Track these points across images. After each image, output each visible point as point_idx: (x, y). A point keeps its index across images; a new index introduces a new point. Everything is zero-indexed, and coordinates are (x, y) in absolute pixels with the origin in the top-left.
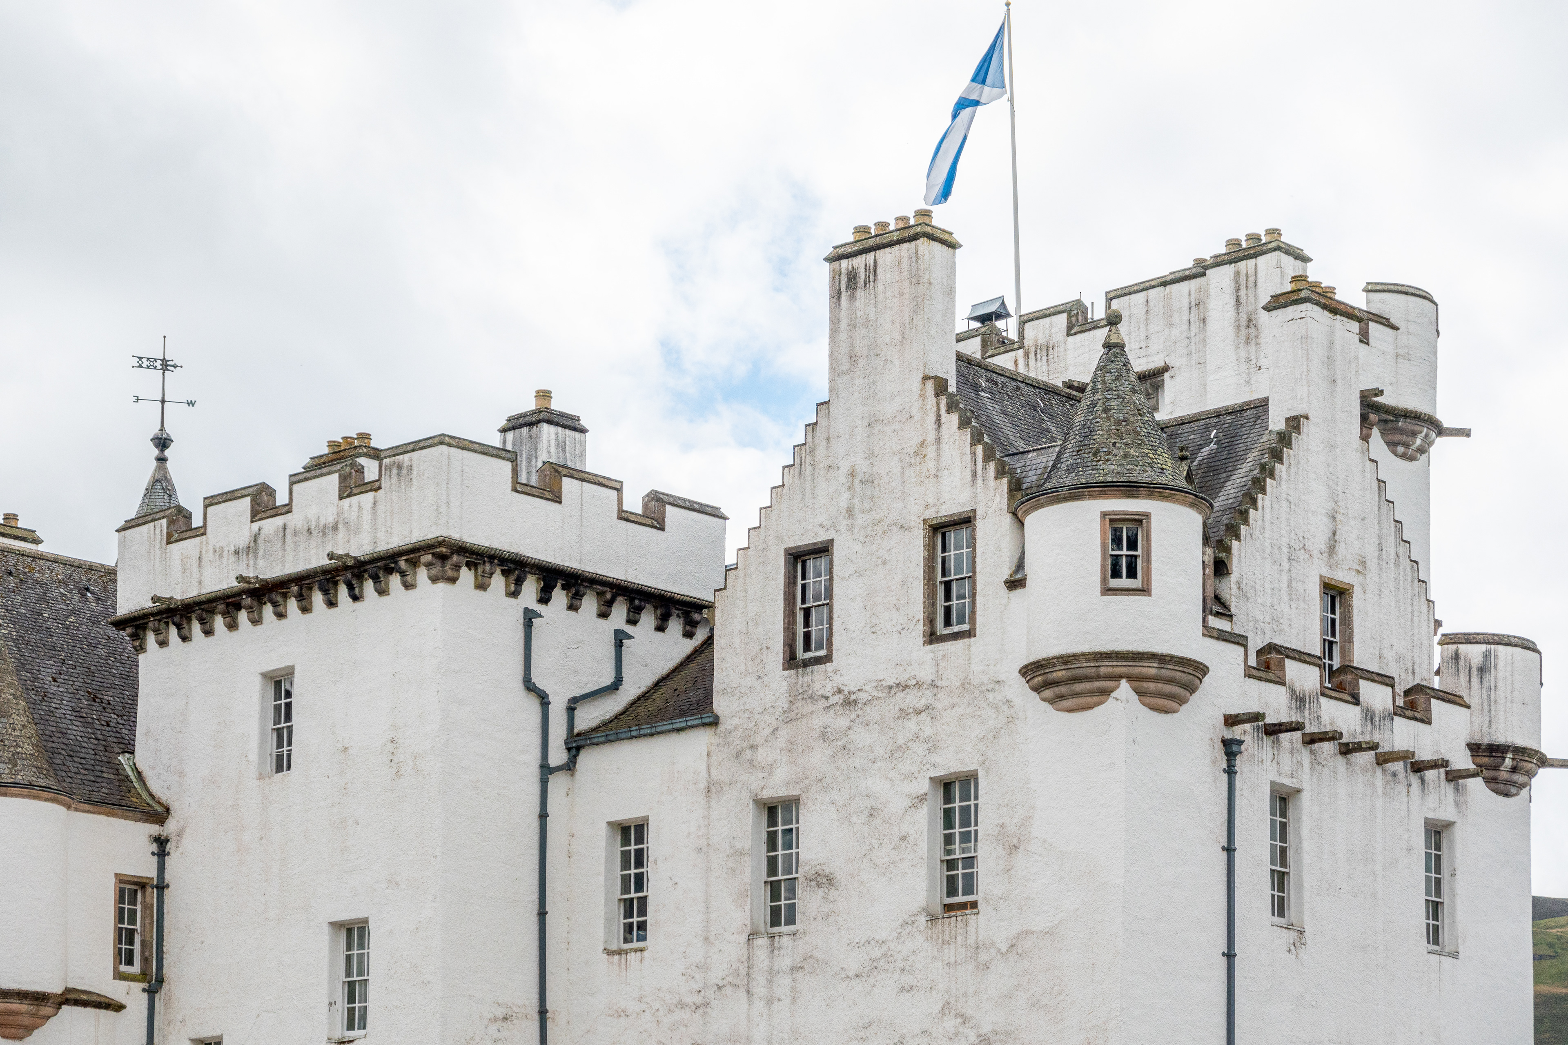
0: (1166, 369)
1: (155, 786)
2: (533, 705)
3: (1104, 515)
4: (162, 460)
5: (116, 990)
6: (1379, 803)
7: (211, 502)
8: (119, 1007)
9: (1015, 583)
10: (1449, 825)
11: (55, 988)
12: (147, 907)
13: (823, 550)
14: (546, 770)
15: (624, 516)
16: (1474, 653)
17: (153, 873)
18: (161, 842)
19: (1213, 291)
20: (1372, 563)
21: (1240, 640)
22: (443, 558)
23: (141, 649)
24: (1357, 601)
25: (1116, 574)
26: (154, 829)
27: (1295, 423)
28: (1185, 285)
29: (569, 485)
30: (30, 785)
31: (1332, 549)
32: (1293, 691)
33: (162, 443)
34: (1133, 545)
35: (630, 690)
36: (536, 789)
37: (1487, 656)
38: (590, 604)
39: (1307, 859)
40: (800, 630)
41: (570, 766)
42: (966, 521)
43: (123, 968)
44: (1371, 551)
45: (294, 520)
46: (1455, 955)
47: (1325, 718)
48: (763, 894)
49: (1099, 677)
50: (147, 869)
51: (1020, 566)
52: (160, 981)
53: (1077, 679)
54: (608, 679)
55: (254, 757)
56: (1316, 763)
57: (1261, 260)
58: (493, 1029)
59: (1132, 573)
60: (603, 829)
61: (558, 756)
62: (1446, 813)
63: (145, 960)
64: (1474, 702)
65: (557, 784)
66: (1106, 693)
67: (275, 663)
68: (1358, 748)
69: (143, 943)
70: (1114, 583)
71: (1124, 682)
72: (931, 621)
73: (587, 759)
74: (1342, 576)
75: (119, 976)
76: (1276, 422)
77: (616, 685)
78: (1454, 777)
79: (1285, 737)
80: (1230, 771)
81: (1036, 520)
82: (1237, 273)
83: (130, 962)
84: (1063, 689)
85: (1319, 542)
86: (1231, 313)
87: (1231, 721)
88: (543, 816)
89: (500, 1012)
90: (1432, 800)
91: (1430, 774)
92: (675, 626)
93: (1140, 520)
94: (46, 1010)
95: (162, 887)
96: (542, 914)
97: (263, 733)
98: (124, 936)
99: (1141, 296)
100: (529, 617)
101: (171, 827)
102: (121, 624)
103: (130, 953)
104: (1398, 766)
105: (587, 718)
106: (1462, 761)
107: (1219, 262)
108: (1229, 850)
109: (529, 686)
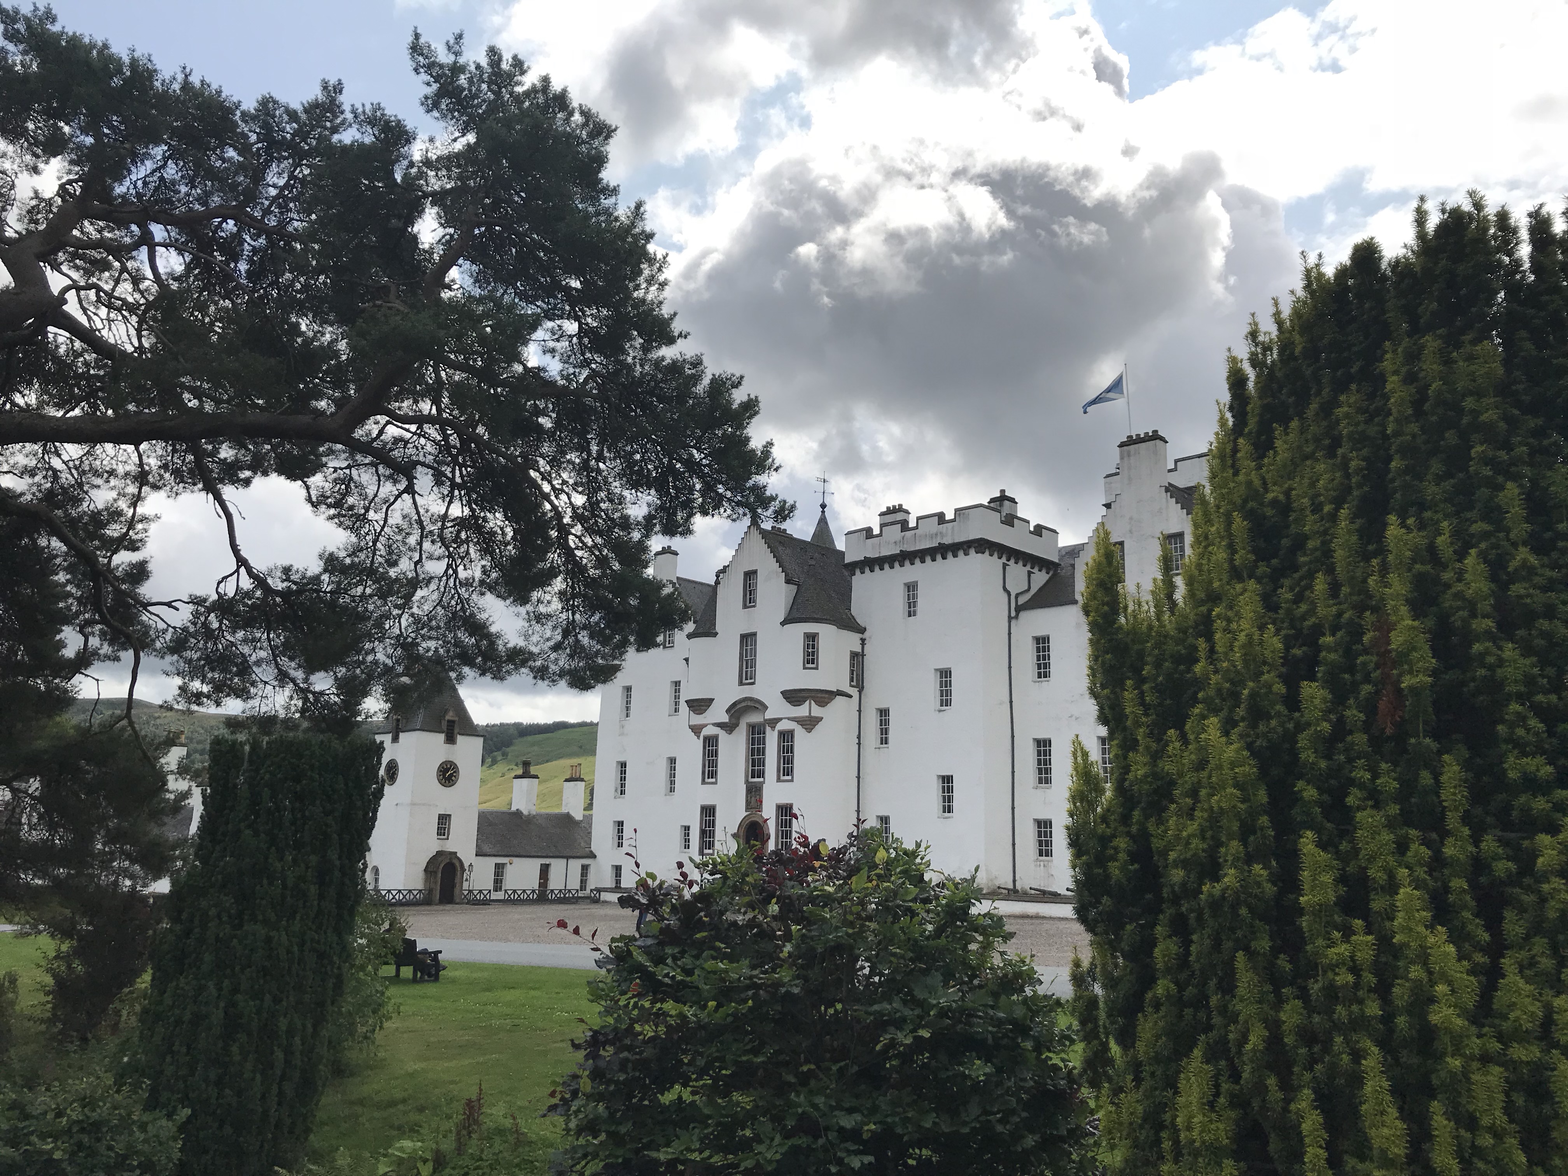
1: (859, 620)
2: (1006, 596)
4: (823, 512)
5: (850, 690)
7: (884, 525)
8: (851, 696)
11: (834, 689)
12: (858, 662)
13: (1118, 544)
14: (1010, 618)
15: (1031, 532)
17: (860, 650)
18: (863, 641)
22: (979, 545)
23: (854, 575)
26: (860, 636)
29: (1014, 521)
30: (828, 620)
33: (823, 506)
35: (1034, 590)
36: (1007, 624)
38: (1021, 563)
41: (1017, 617)
42: (1180, 535)
43: (852, 683)
45: (920, 531)
52: (863, 688)
54: (1026, 588)
55: (900, 611)
58: (995, 707)
60: (1031, 639)
61: (1013, 614)
63: (858, 680)
65: (1013, 622)
67: (909, 579)
69: (858, 674)
73: (1023, 615)
75: (851, 686)
77: (1029, 590)
83: (854, 680)
88: (1009, 633)
92: (1044, 571)
94: (831, 697)
95: (863, 655)
96: (1011, 668)
97: (904, 603)
98: (852, 672)
100: (1005, 565)
101: (866, 635)
102: (846, 566)
103: (854, 677)
105: (1022, 600)
109: (1005, 589)
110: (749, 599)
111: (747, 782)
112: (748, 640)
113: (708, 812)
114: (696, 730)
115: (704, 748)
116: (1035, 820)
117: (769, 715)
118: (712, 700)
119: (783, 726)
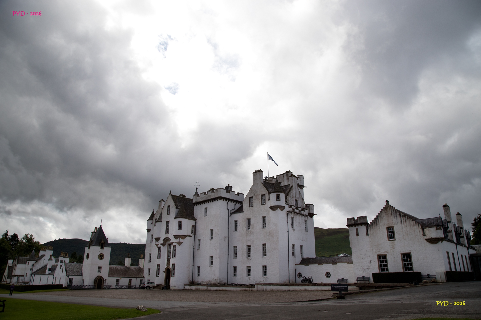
0: (281, 182)
1: (195, 217)
2: (228, 210)
3: (276, 194)
4: (197, 190)
5: (192, 235)
6: (301, 218)
7: (201, 194)
8: (192, 237)
9: (269, 200)
10: (307, 220)
11: (186, 235)
12: (194, 228)
13: (252, 197)
14: (229, 216)
15: (235, 194)
16: (308, 205)
17: (195, 225)
18: (196, 223)
19: (285, 175)
20: (299, 198)
21: (288, 204)
22: (220, 198)
23: (195, 206)
24: (298, 201)
25: (277, 199)
26: (195, 221)
27: (292, 186)
28: (282, 175)
29: (231, 192)
30: (185, 217)
31: (296, 197)
32: (293, 209)
33: (197, 189)
34: (279, 197)
35: (236, 209)
36: (228, 218)
37: (309, 206)
38: (232, 202)
39: (294, 223)
40: (251, 204)
41: (231, 216)
42: (264, 195)
43: (192, 233)
44: (299, 197)
45: (208, 195)
46: (308, 231)
47: (296, 211)
48: (247, 227)
49: (276, 208)
50: (194, 224)
51: (269, 198)
53: (274, 208)
54: (234, 208)
55: (204, 215)
56: (295, 215)
57: (289, 173)
58: (224, 239)
59: (279, 199)
60: (234, 221)
61: (230, 215)
62: (306, 219)
63: (194, 233)
64: (308, 210)
65: (230, 217)
66: (277, 209)
67: (206, 207)
68: (299, 214)
69: (194, 231)
70: (277, 200)
71: (278, 208)
72: (262, 203)
73: (232, 215)
74: (297, 199)
75: (192, 234)
76: (290, 186)
77: (235, 209)
78: (307, 216)
79: (292, 213)
80: (288, 216)
81: (271, 195)
82: (287, 174)
83: (193, 233)
84: (273, 209)
85: (294, 196)
86: (286, 177)
87: (288, 211)
88: (228, 220)
89: (224, 237)
90: (305, 218)
91: (305, 216)
92: (240, 204)
93: (279, 194)
94: (186, 237)
96: (228, 228)
97: (205, 213)
98: (192, 230)
99: (279, 176)
100: (227, 203)
101: (197, 221)
102: (193, 204)
103: (193, 232)
104: (302, 215)
105: (232, 211)
106: (307, 215)
107: (285, 173)
108: (288, 222)
109: (227, 209)
110: (168, 212)
111: (167, 258)
112: (168, 222)
113: (158, 266)
114: (157, 245)
115: (158, 250)
116: (233, 266)
117: (171, 241)
118: (160, 238)
119: (174, 244)
